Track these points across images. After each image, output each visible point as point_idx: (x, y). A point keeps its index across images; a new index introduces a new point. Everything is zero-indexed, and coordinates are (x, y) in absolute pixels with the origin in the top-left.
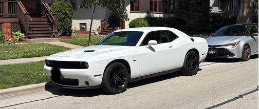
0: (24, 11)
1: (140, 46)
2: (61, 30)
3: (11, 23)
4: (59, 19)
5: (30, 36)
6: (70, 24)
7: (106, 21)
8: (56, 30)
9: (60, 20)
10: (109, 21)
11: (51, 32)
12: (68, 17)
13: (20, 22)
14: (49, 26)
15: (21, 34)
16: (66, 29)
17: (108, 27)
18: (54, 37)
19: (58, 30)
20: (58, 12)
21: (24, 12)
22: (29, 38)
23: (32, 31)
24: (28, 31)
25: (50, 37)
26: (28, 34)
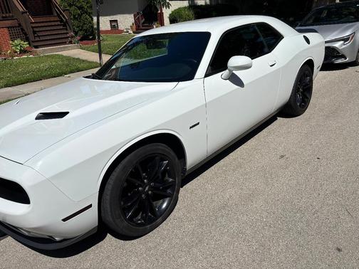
0: (21, 8)
1: (206, 76)
2: (80, 33)
3: (8, 28)
4: (74, 16)
5: (36, 44)
6: (90, 23)
7: (140, 15)
8: (72, 33)
9: (75, 18)
10: (144, 15)
11: (66, 36)
12: (86, 12)
13: (20, 25)
14: (61, 27)
15: (22, 42)
16: (86, 31)
17: (144, 23)
18: (71, 42)
19: (76, 33)
20: (70, 5)
21: (21, 10)
22: (36, 47)
23: (39, 36)
24: (32, 38)
25: (65, 43)
26: (33, 42)
